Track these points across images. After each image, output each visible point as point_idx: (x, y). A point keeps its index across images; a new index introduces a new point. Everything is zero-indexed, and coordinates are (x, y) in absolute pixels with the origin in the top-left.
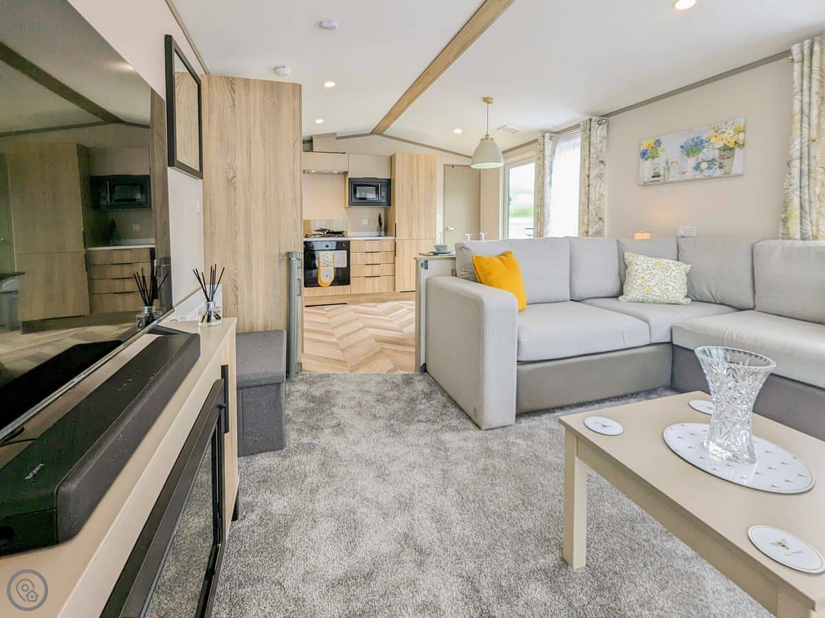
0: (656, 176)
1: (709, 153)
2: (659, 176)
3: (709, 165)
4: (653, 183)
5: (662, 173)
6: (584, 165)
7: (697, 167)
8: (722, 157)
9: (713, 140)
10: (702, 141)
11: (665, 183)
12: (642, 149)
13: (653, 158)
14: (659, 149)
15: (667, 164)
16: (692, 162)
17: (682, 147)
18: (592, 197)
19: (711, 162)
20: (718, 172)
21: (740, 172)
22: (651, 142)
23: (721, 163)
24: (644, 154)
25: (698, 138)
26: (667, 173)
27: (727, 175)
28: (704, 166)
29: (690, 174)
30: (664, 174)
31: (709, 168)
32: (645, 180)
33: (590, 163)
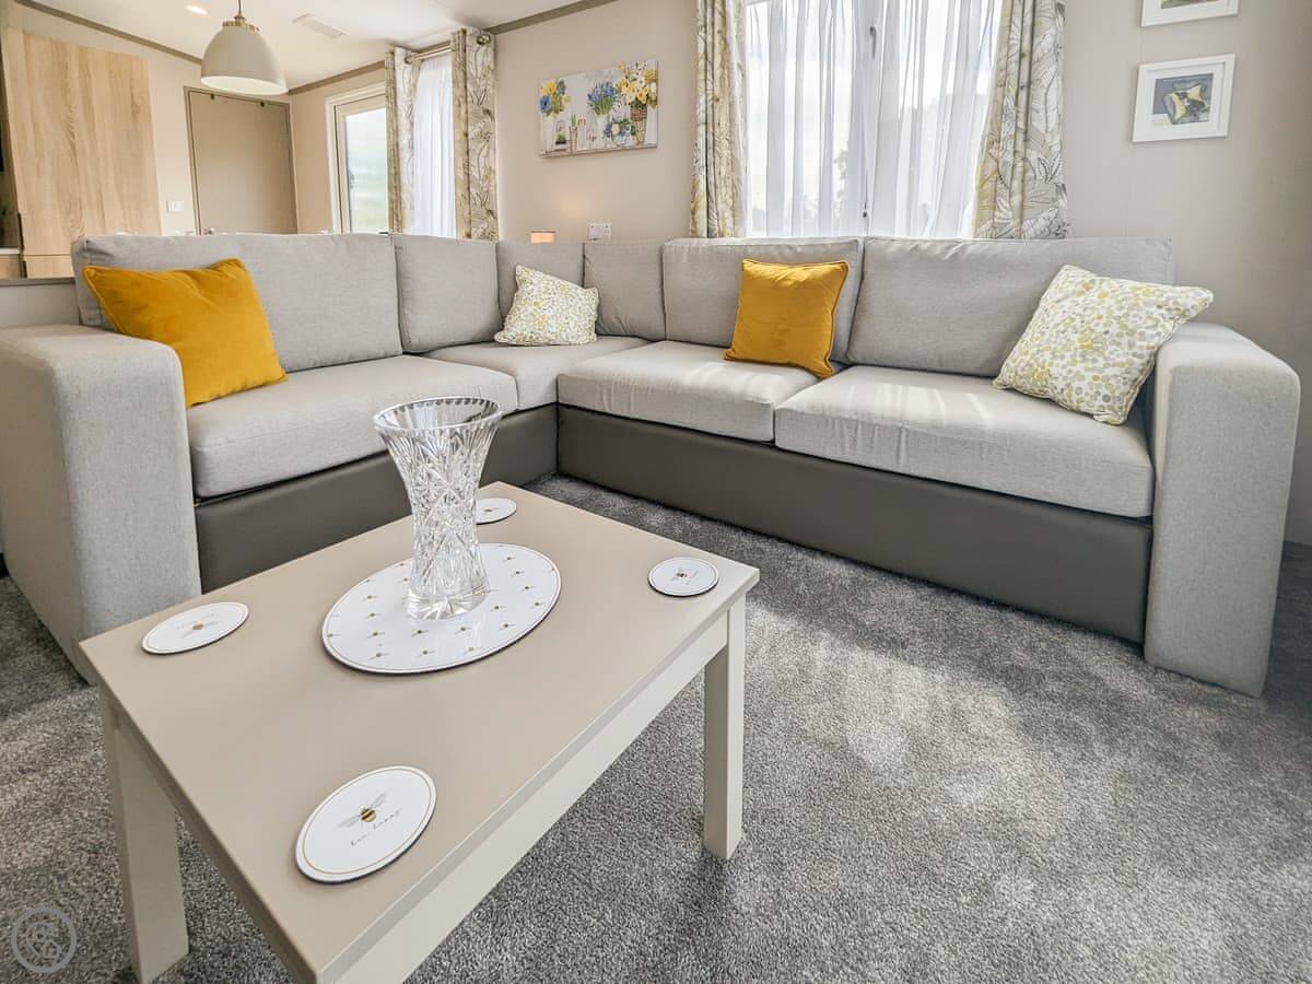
0: (561, 141)
1: (621, 110)
2: (564, 142)
3: (621, 128)
4: (558, 154)
5: (568, 138)
6: (460, 114)
7: (608, 132)
8: (633, 116)
9: (624, 90)
10: (612, 89)
11: (572, 154)
12: (542, 95)
13: (557, 112)
14: (564, 97)
15: (573, 123)
16: (602, 121)
17: (590, 97)
18: (474, 173)
19: (623, 123)
20: (631, 141)
21: (653, 142)
22: (553, 83)
23: (633, 127)
24: (544, 103)
25: (607, 84)
26: (574, 138)
27: (641, 147)
28: (615, 129)
29: (601, 143)
30: (571, 140)
31: (621, 133)
32: (548, 148)
33: (467, 112)
